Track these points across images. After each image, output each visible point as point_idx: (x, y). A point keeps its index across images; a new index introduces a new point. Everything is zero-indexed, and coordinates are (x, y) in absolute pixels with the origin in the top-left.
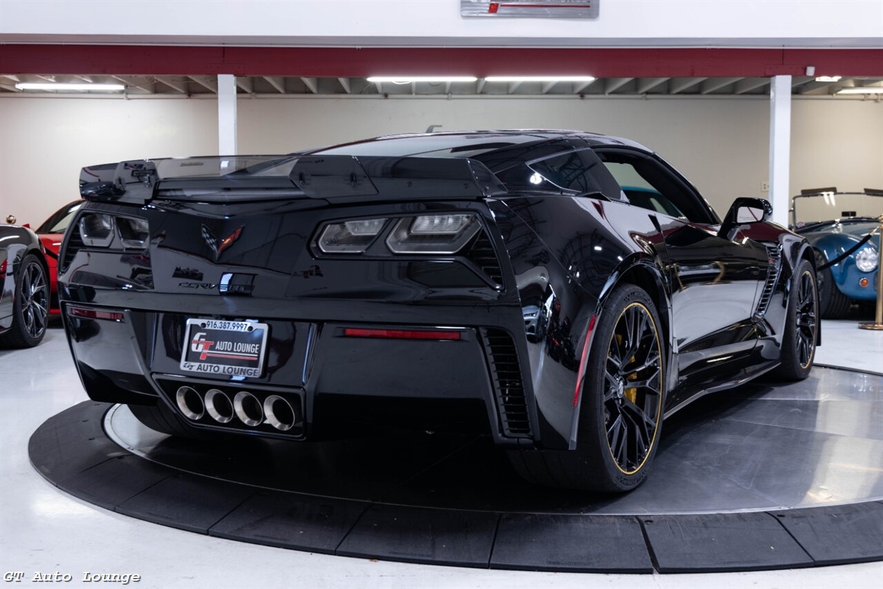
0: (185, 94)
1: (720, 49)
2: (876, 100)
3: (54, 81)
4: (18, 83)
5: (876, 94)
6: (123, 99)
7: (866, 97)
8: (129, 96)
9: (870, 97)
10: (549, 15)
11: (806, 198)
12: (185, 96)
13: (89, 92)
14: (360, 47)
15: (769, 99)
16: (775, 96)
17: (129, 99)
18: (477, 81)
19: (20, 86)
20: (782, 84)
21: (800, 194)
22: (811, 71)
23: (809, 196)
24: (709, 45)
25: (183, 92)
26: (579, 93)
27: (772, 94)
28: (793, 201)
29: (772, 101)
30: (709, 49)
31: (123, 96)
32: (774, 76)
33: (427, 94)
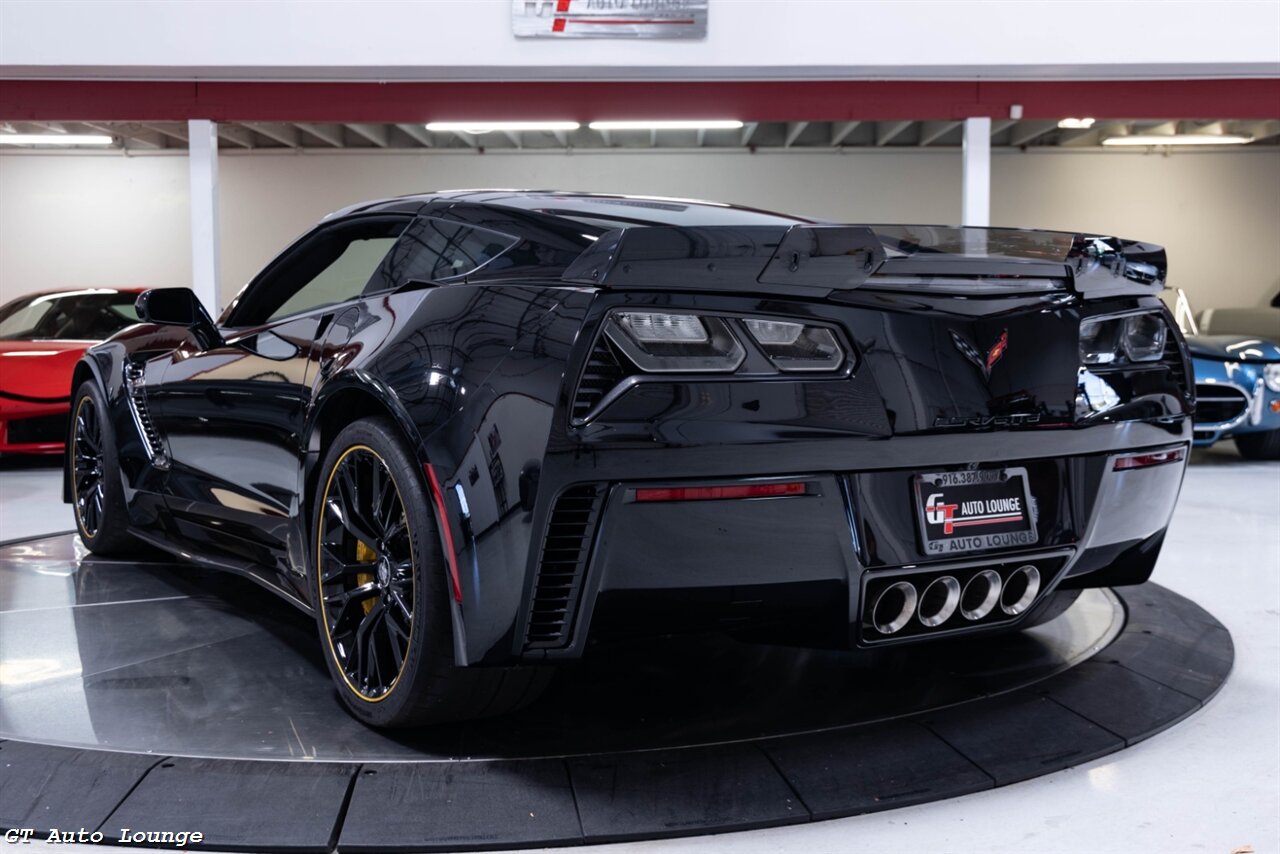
1: (889, 82)
2: (1165, 154)
3: (13, 131)
5: (1165, 146)
6: (122, 156)
7: (1150, 150)
8: (128, 152)
9: (1156, 149)
14: (383, 81)
15: (961, 153)
16: (967, 149)
17: (131, 156)
18: (582, 128)
22: (1016, 112)
26: (747, 145)
27: (965, 145)
31: (122, 152)
32: (967, 118)
33: (538, 147)
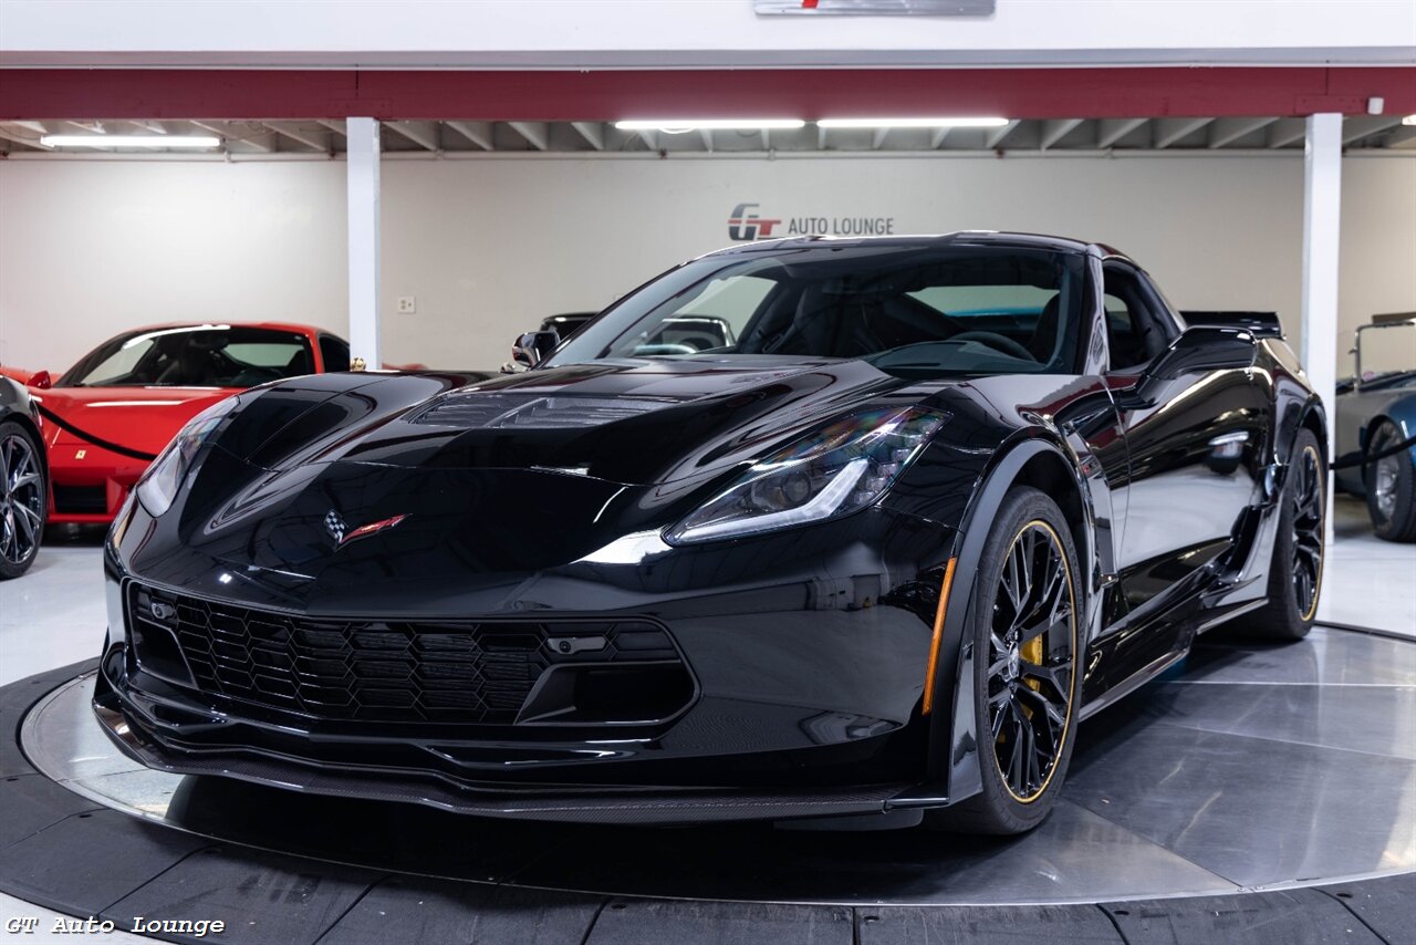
0: (326, 152)
1: (1215, 69)
3: (103, 131)
4: (45, 135)
6: (223, 161)
8: (234, 157)
10: (907, 10)
11: (1381, 330)
12: (326, 156)
13: (169, 150)
14: (587, 69)
15: (1303, 157)
16: (1312, 153)
17: (234, 162)
18: (806, 127)
19: (49, 141)
20: (1325, 130)
21: (1370, 322)
22: (1376, 106)
23: (1385, 326)
24: (1196, 61)
25: (323, 149)
26: (994, 148)
27: (1308, 146)
28: (1356, 334)
29: (1308, 159)
30: (1194, 69)
31: (224, 156)
32: (1310, 114)
33: (733, 151)
